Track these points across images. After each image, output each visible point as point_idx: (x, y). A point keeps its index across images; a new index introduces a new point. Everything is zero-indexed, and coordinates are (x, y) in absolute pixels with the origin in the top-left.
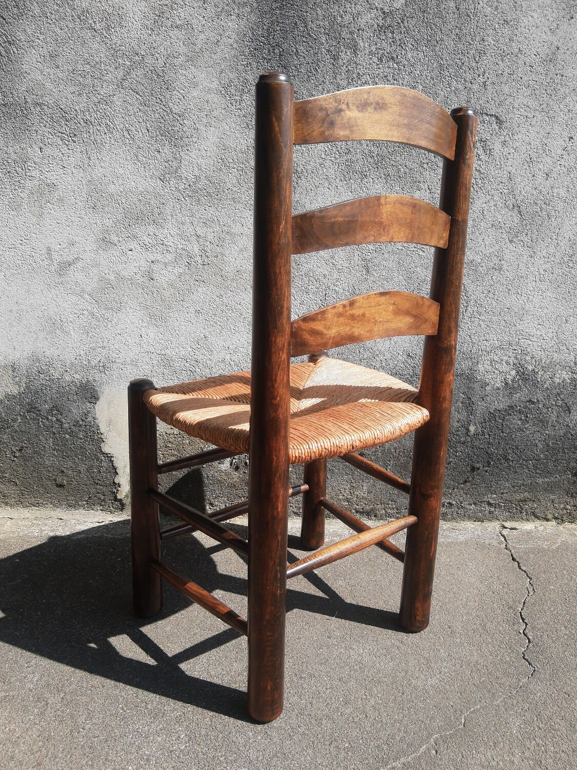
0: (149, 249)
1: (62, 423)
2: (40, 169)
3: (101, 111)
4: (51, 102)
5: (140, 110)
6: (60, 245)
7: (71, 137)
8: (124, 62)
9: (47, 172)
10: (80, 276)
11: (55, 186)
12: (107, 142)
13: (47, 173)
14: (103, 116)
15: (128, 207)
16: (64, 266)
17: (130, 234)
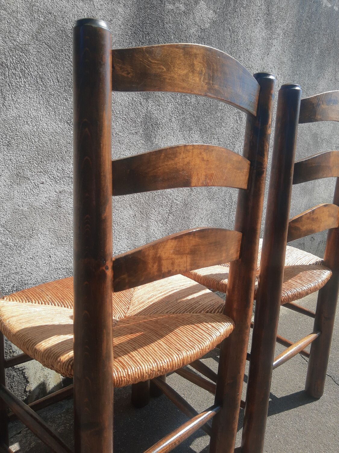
0: (58, 182)
3: (17, 56)
5: (52, 62)
8: (39, 18)
12: (22, 85)
14: (19, 62)
15: (40, 145)
17: (42, 169)
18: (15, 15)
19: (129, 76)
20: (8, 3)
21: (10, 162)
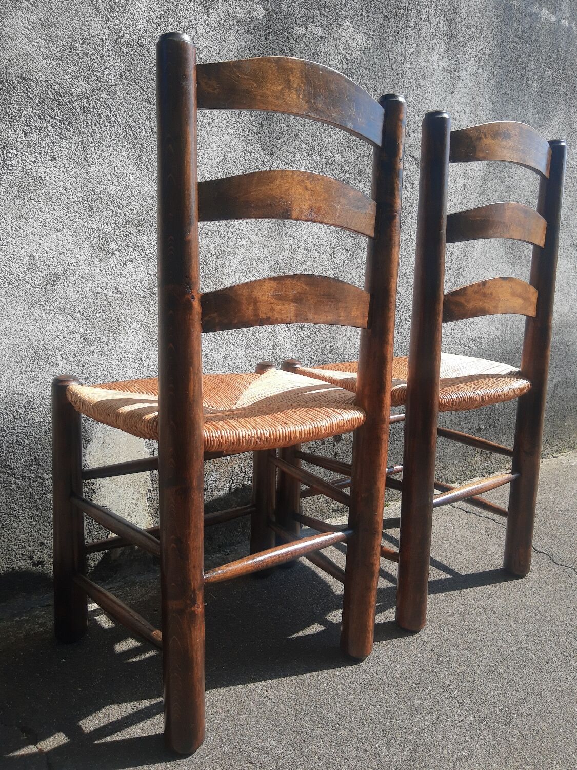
0: (152, 260)
1: (43, 479)
2: (24, 157)
3: (101, 100)
4: (41, 79)
5: (144, 106)
6: (47, 253)
7: (64, 124)
8: (128, 52)
9: (33, 162)
10: (71, 292)
11: (42, 180)
12: (107, 136)
13: (32, 164)
14: (104, 106)
15: (129, 211)
16: (52, 280)
17: (131, 242)
18: (99, 49)
19: (215, 92)
20: (92, 36)
21: (92, 232)
